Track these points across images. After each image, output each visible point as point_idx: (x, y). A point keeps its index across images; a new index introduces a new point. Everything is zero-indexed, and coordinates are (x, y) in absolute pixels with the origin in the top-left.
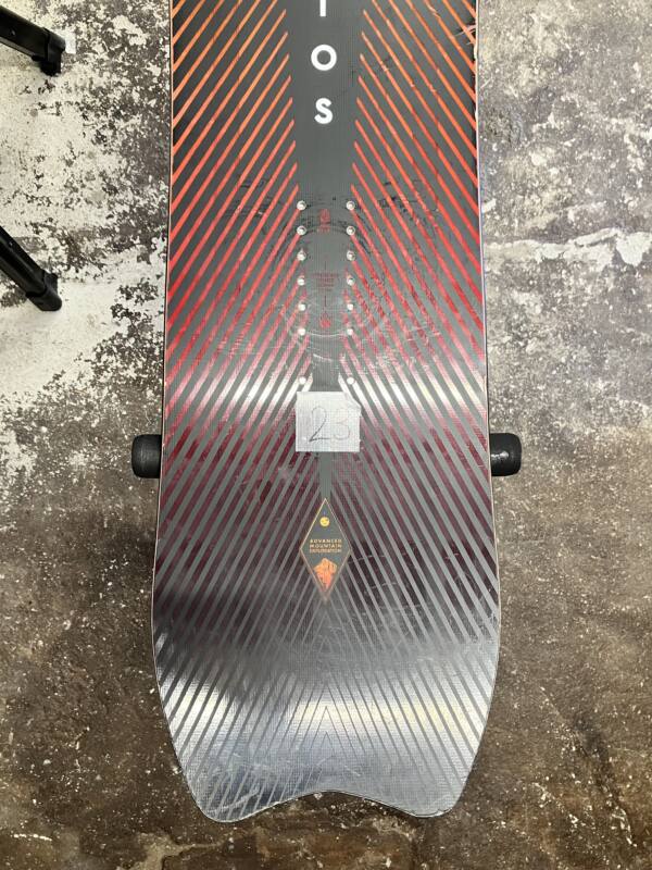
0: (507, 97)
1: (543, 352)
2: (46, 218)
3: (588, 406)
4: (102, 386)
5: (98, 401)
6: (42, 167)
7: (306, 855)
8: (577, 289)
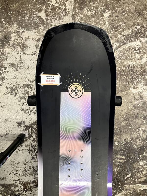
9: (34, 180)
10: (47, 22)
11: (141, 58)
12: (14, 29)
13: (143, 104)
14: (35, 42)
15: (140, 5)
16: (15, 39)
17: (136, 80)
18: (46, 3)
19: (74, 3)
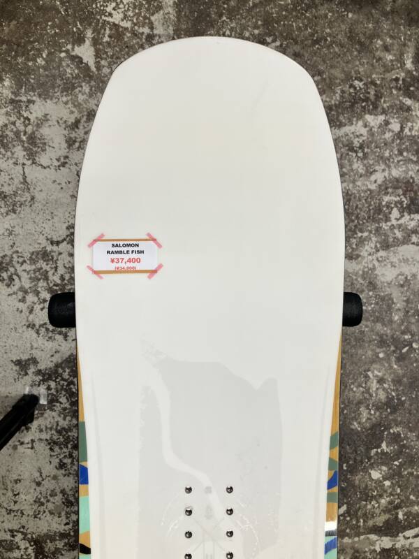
9: (64, 530)
10: (99, 74)
11: (369, 172)
12: (4, 95)
13: (377, 304)
14: (65, 129)
15: (362, 22)
16: (7, 122)
17: (356, 234)
18: (95, 18)
19: (177, 17)
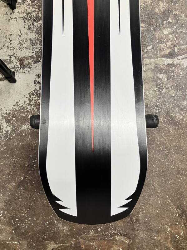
0: (156, 12)
1: (167, 93)
2: (13, 53)
3: (182, 109)
4: (31, 105)
5: (30, 110)
6: (12, 37)
7: (96, 247)
8: (178, 73)
